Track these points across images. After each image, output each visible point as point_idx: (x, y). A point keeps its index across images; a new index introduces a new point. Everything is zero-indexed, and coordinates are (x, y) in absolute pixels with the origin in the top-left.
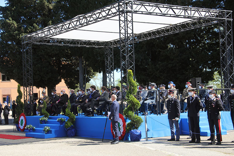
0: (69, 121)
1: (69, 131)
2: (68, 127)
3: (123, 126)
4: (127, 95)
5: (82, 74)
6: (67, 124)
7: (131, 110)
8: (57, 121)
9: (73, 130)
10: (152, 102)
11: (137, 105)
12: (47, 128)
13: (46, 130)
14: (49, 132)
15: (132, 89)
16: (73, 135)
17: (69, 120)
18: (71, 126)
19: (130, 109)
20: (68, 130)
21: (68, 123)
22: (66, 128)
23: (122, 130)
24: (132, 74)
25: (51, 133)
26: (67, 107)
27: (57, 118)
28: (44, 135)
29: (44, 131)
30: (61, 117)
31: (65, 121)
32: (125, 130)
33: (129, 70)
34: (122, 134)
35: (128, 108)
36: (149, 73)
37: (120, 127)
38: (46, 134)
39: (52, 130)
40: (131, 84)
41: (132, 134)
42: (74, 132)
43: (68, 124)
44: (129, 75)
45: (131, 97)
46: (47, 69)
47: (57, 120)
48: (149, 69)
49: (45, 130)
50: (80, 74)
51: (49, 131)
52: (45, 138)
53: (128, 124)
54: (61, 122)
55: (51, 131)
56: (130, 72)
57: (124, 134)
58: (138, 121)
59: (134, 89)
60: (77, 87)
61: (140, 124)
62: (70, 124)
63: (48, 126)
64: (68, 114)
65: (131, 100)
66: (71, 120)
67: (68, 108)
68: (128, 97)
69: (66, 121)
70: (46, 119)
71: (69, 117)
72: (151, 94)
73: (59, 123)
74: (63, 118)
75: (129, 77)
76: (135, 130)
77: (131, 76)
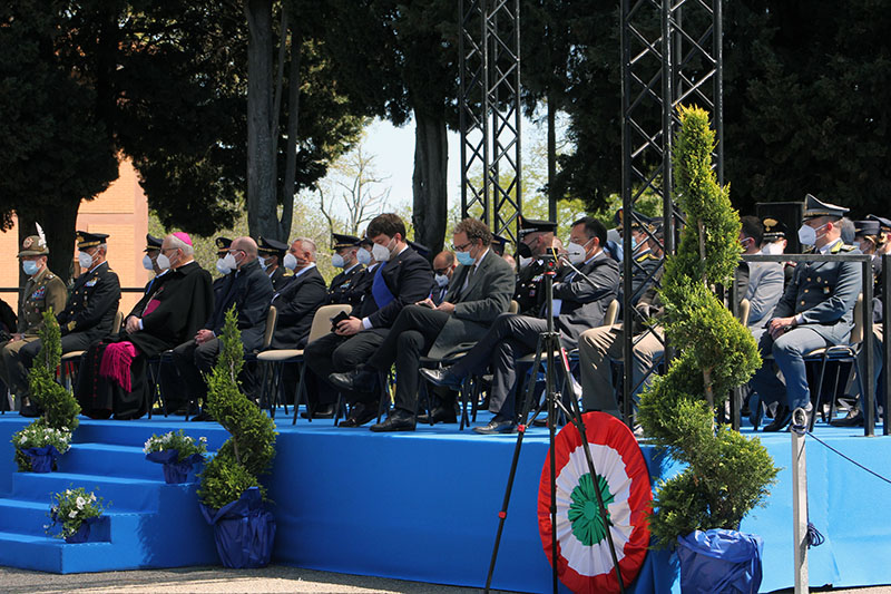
0: (232, 454)
1: (230, 527)
2: (225, 498)
3: (632, 501)
4: (671, 281)
5: (265, 128)
6: (217, 475)
7: (697, 391)
8: (149, 457)
9: (259, 523)
10: (830, 343)
11: (738, 361)
12: (80, 502)
13: (73, 514)
14: (91, 528)
15: (702, 244)
16: (254, 557)
17: (230, 450)
18: (248, 493)
19: (688, 383)
20: (224, 518)
21: (224, 471)
22: (209, 506)
23: (622, 532)
24: (708, 134)
25: (107, 539)
26: (221, 357)
27: (147, 433)
28: (60, 551)
29: (59, 519)
30: (174, 431)
31: (198, 458)
32: (647, 529)
33: (689, 111)
34: (620, 556)
35: (674, 377)
36: (763, 136)
37: (610, 507)
38: (70, 540)
39: (112, 514)
40: (701, 210)
41: (698, 561)
42: (263, 539)
43: (223, 479)
44: (689, 146)
45: (694, 298)
46: (29, 86)
47: (146, 448)
48: (762, 108)
49: (68, 518)
50: (252, 128)
51: (95, 519)
52: (66, 567)
53: (672, 491)
54: (176, 460)
55: (106, 520)
56: (693, 121)
57: (638, 558)
58: (742, 469)
59: (719, 247)
60: (227, 219)
61: (753, 491)
62: (234, 478)
63: (88, 488)
64: (227, 411)
65: (700, 324)
66: (249, 447)
67: (227, 363)
68: (678, 299)
69: (208, 455)
70: (64, 437)
71: (233, 428)
72: (821, 287)
73: (160, 466)
74: (187, 432)
75: (684, 159)
76: (723, 532)
77: (703, 152)
